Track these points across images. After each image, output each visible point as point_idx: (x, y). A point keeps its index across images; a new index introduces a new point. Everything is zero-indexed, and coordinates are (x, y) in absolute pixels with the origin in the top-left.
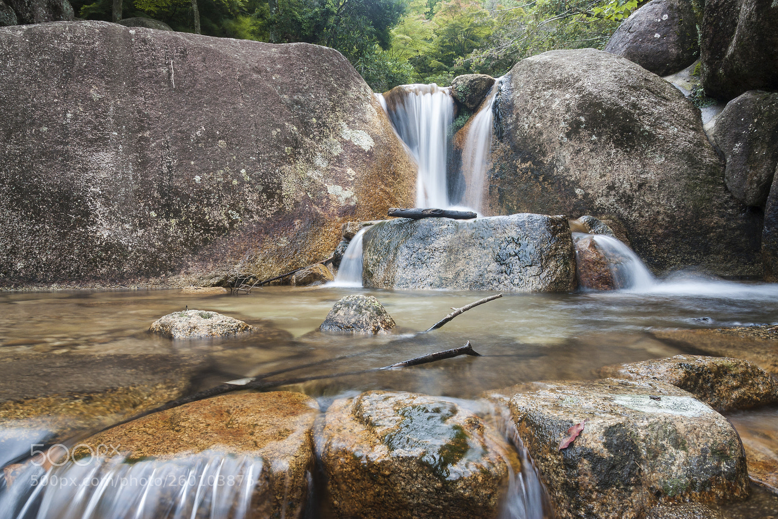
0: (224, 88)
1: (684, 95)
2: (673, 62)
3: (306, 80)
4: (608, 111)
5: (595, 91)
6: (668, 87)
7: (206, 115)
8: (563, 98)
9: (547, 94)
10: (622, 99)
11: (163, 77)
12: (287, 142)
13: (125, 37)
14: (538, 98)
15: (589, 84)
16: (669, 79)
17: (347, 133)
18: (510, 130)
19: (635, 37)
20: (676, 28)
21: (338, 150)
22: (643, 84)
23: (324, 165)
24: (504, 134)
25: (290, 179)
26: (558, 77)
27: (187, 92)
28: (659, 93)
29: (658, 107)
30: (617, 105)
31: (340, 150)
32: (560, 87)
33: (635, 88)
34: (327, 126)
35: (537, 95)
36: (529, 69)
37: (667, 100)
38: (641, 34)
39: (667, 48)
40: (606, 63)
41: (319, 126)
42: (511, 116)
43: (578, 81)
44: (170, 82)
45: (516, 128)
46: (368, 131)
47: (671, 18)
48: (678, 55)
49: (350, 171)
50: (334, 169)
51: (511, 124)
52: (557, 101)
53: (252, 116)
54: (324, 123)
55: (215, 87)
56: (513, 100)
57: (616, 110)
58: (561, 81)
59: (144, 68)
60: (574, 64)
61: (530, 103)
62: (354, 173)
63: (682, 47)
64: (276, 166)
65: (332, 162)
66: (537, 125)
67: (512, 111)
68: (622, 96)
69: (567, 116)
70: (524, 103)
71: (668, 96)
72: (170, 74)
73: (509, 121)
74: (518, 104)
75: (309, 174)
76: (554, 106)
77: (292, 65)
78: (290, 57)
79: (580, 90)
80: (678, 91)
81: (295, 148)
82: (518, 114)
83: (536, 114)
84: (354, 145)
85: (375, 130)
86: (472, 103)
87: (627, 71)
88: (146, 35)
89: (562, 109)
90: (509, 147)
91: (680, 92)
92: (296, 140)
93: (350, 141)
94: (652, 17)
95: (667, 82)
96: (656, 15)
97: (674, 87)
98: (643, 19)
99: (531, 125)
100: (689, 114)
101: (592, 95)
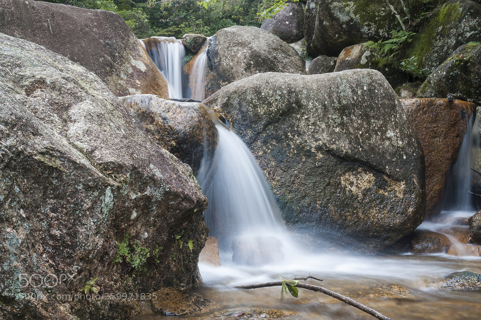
0: (75, 35)
1: (298, 54)
2: (295, 36)
3: (109, 32)
4: (263, 60)
5: (258, 50)
6: (291, 49)
7: (69, 49)
8: (243, 52)
9: (235, 49)
10: (270, 54)
11: (46, 28)
12: (107, 65)
13: (24, 6)
14: (231, 50)
15: (255, 45)
16: (292, 45)
17: (133, 62)
18: (216, 65)
19: (277, 22)
20: (296, 20)
21: (130, 71)
22: (279, 47)
23: (125, 78)
24: (213, 67)
25: (112, 84)
26: (240, 41)
27: (58, 36)
28: (286, 52)
29: (286, 59)
30: (267, 57)
31: (132, 71)
32: (241, 46)
33: (275, 49)
34: (124, 58)
35: (230, 49)
36: (225, 34)
37: (290, 56)
38: (280, 21)
39: (292, 29)
40: (263, 36)
41: (120, 57)
42: (217, 58)
43: (249, 44)
44: (49, 30)
45: (220, 64)
46: (143, 61)
47: (294, 15)
48: (297, 33)
49: (137, 81)
50: (130, 80)
51: (217, 62)
52: (240, 53)
53: (89, 50)
54: (122, 56)
55: (70, 34)
56: (217, 50)
57: (267, 59)
58: (241, 43)
59: (37, 23)
60: (248, 35)
61: (227, 52)
62: (139, 83)
63: (299, 30)
64: (105, 77)
65: (128, 77)
66: (230, 64)
67: (217, 56)
68: (270, 53)
69: (245, 61)
70: (224, 52)
71: (291, 54)
72: (49, 27)
73: (216, 61)
74: (220, 52)
75: (119, 82)
76: (239, 55)
77: (101, 23)
78: (100, 19)
79: (251, 48)
80: (296, 52)
81: (111, 68)
82: (220, 58)
83: (230, 58)
84: (137, 69)
85: (145, 61)
86: (195, 50)
87: (272, 41)
88: (34, 5)
89: (243, 57)
90: (216, 74)
91: (297, 52)
92: (111, 64)
93: (135, 66)
94: (284, 13)
95: (291, 47)
96: (287, 12)
97: (294, 49)
98: (280, 13)
99: (227, 64)
100: (299, 63)
101: (256, 51)
